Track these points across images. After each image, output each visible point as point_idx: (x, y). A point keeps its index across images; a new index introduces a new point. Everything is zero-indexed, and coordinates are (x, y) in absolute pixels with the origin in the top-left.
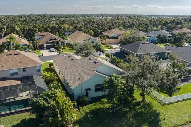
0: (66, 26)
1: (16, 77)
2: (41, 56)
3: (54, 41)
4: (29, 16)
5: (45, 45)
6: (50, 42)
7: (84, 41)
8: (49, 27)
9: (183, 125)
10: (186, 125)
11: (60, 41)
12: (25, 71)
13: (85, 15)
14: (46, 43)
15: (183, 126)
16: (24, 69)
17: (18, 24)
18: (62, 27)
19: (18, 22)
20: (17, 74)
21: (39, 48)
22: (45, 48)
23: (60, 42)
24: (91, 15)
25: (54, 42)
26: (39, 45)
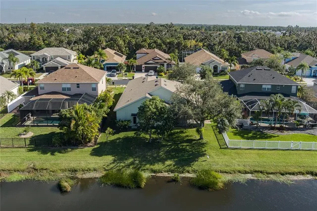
0: (191, 43)
1: (68, 92)
2: (131, 79)
3: (156, 61)
4: (148, 25)
5: (143, 66)
6: (151, 62)
7: (202, 64)
8: (164, 43)
9: (226, 172)
10: (230, 173)
11: (165, 62)
12: (78, 87)
13: (256, 28)
14: (146, 63)
15: (225, 174)
16: (78, 84)
17: (126, 37)
18: (182, 44)
19: (126, 33)
20: (69, 89)
21: (135, 70)
22: (143, 71)
23: (165, 64)
24: (266, 28)
25: (157, 63)
26: (136, 65)
